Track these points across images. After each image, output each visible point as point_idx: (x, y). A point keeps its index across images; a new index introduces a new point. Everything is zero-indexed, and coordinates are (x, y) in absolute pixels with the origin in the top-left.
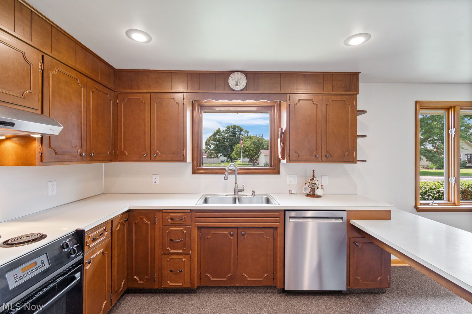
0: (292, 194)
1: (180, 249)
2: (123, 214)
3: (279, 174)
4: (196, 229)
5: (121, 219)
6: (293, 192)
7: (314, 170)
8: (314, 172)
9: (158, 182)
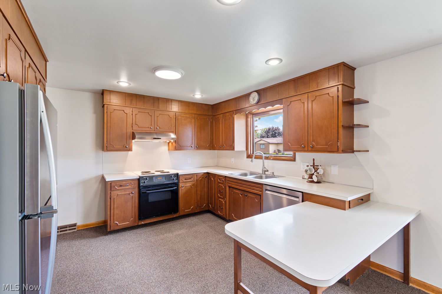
0: (304, 178)
1: (222, 196)
2: (204, 173)
3: (295, 161)
4: (228, 187)
5: (202, 176)
6: (305, 178)
7: (314, 159)
8: (314, 161)
9: (233, 162)
